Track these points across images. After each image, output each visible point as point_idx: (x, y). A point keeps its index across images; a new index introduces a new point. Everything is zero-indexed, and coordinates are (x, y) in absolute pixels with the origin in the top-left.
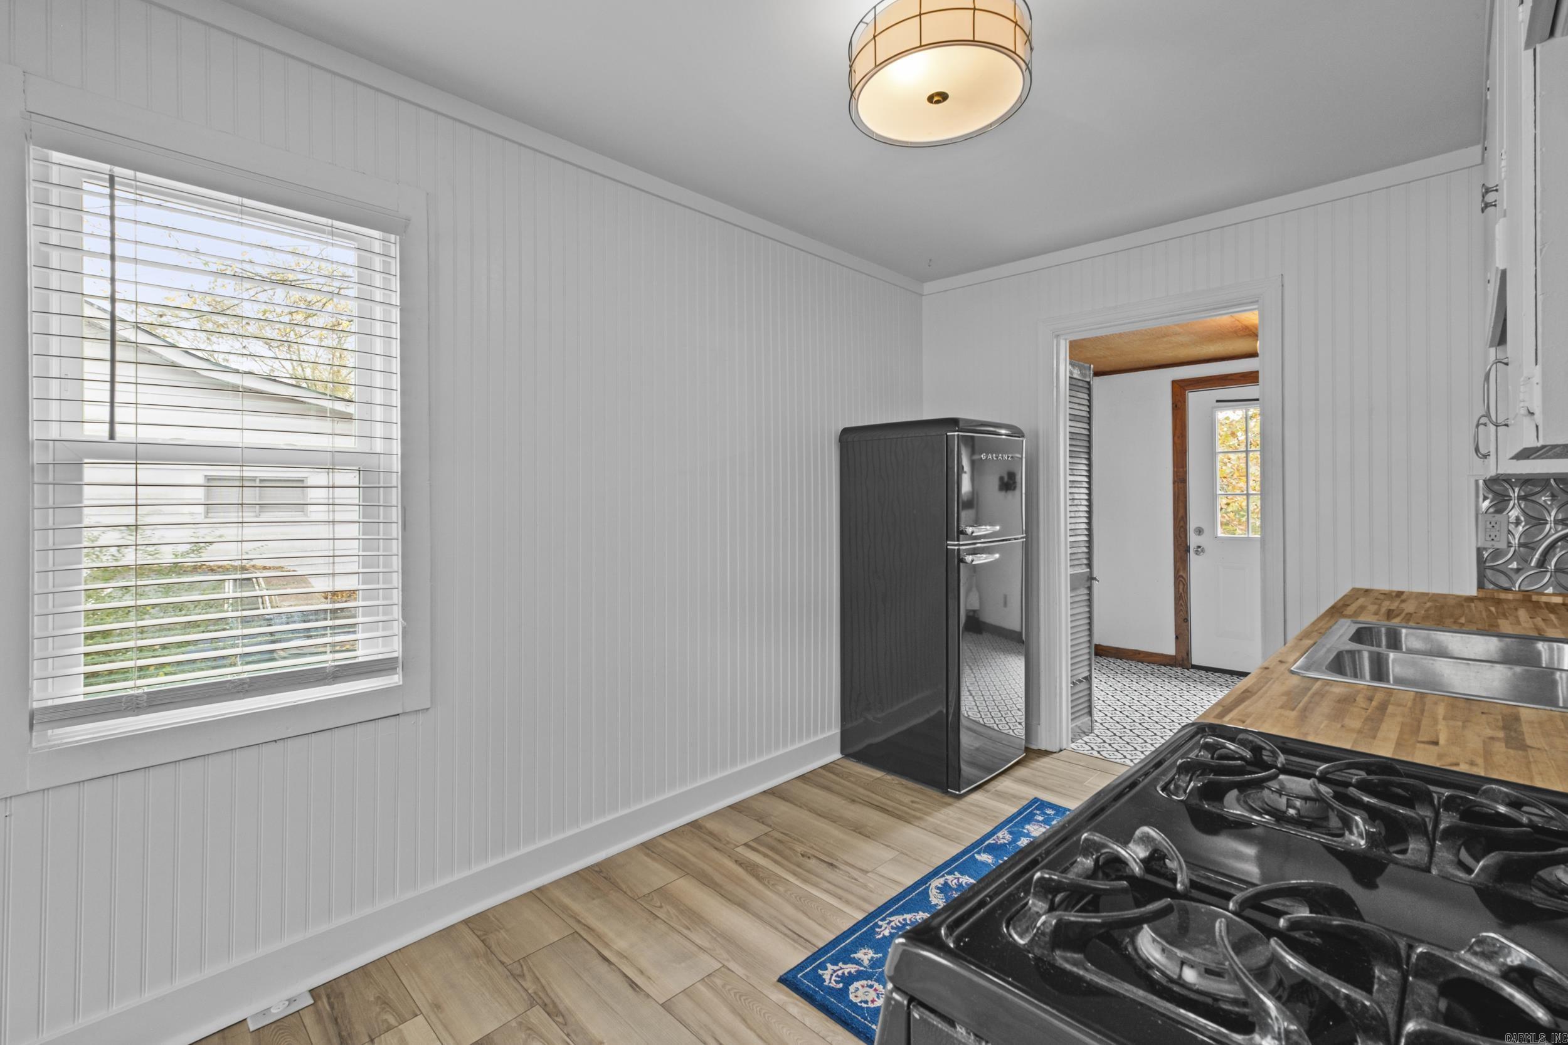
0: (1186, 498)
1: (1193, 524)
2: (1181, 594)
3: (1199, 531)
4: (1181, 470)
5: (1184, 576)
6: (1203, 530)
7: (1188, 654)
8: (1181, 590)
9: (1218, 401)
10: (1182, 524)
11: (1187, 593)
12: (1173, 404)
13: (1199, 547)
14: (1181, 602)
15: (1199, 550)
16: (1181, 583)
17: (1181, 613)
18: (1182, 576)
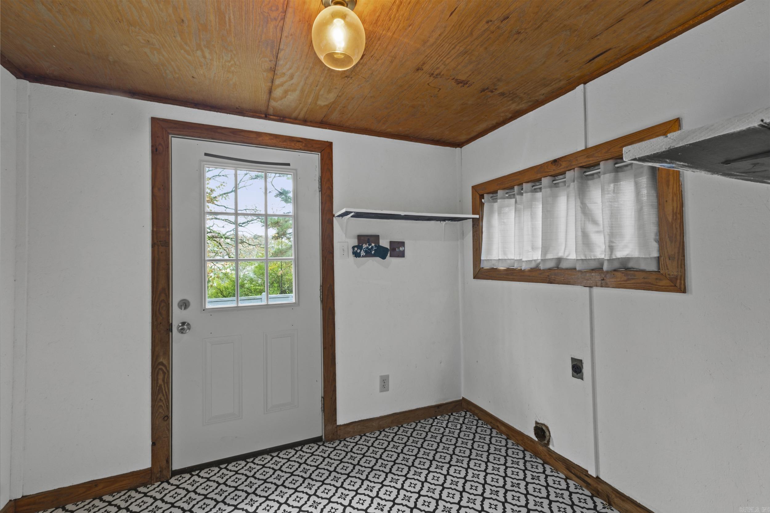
0: (168, 264)
1: (176, 297)
2: (161, 386)
3: (184, 304)
4: (162, 230)
5: (165, 362)
6: (189, 302)
7: (168, 462)
8: (160, 382)
9: (206, 154)
10: (163, 297)
11: (168, 383)
12: (152, 146)
13: (183, 324)
14: (160, 396)
15: (184, 327)
16: (161, 372)
17: (161, 410)
18: (162, 364)
